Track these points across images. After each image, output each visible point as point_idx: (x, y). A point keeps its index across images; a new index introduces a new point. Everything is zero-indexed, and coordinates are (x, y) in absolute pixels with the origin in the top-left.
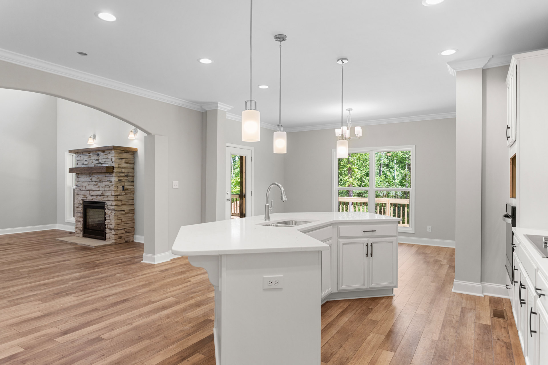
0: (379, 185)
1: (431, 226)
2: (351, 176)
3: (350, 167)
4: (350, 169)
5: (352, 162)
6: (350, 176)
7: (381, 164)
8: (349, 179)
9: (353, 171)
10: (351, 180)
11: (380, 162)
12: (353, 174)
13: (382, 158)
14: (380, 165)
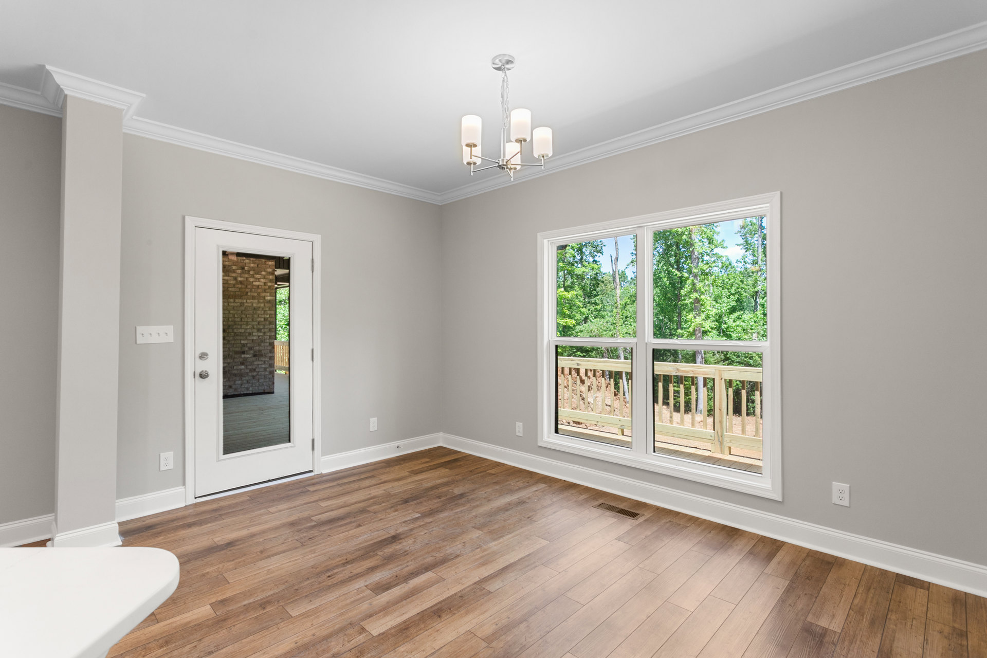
0: (753, 328)
1: (848, 485)
2: (700, 313)
3: (697, 298)
4: (697, 300)
5: (700, 290)
6: (696, 314)
7: (757, 292)
8: (695, 317)
9: (702, 305)
10: (699, 320)
11: (756, 290)
12: (702, 309)
13: (759, 283)
14: (757, 295)
